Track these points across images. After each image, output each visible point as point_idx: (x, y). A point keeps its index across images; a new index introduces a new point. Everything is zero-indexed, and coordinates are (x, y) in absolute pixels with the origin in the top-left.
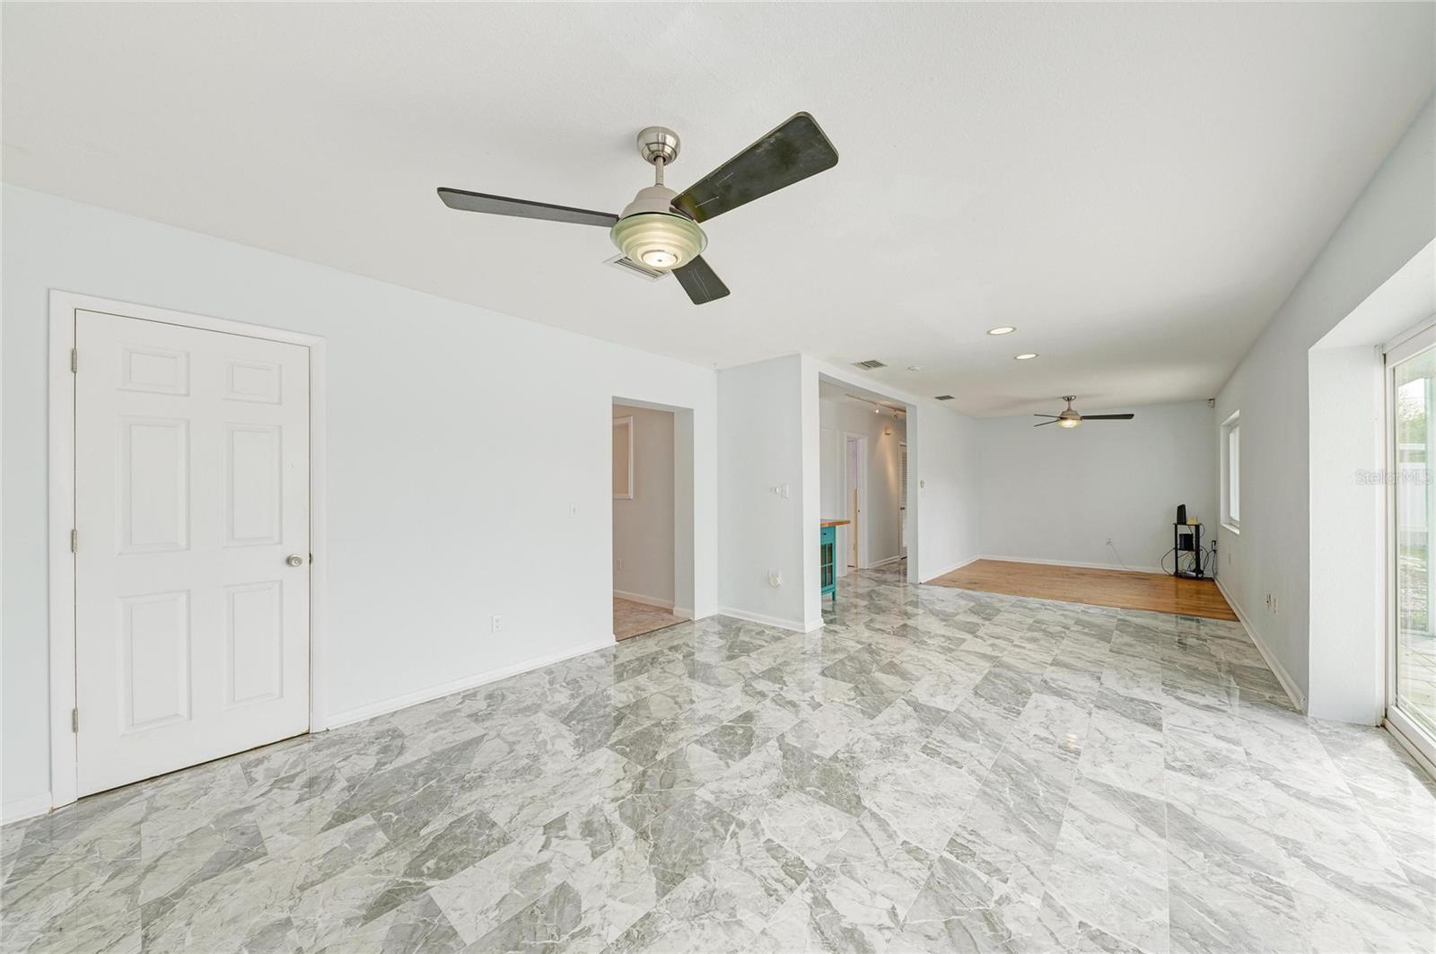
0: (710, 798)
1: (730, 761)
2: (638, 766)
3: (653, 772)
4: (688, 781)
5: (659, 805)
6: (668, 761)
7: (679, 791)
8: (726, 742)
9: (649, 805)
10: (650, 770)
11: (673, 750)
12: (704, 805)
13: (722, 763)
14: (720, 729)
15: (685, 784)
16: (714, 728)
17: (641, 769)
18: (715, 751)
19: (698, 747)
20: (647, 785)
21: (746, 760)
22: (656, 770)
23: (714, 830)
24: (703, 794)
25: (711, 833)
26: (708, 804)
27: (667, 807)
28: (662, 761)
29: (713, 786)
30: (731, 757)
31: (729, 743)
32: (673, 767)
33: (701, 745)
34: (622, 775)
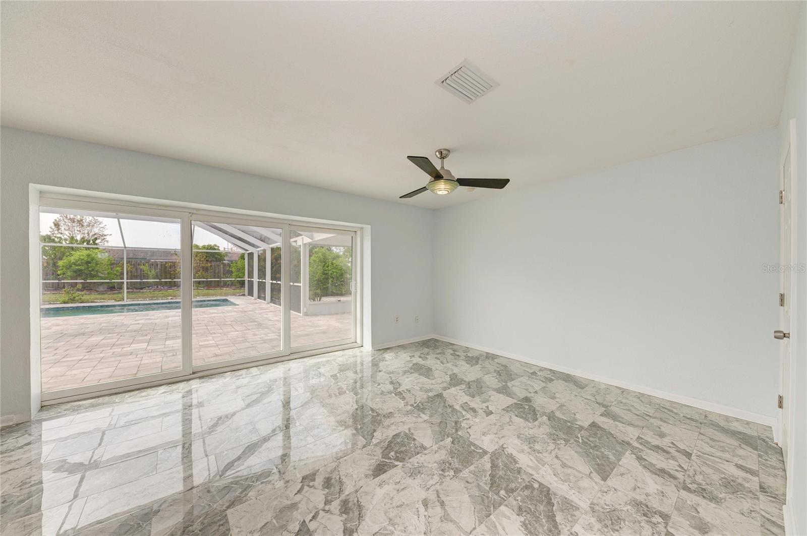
0: (422, 415)
1: (407, 432)
2: (461, 434)
3: (452, 431)
4: (432, 424)
5: (445, 415)
6: (444, 436)
7: (437, 419)
8: (405, 446)
9: (450, 415)
10: (454, 432)
11: (441, 443)
12: (426, 413)
13: (412, 431)
14: (407, 458)
15: (434, 423)
16: (411, 460)
17: (460, 433)
18: (414, 439)
19: (425, 444)
20: (453, 424)
21: (398, 432)
22: (450, 431)
23: (422, 405)
24: (425, 417)
25: (424, 404)
26: (424, 413)
27: (442, 414)
28: (448, 436)
29: (420, 420)
30: (406, 434)
31: (403, 445)
32: (441, 433)
33: (422, 445)
34: (469, 430)
